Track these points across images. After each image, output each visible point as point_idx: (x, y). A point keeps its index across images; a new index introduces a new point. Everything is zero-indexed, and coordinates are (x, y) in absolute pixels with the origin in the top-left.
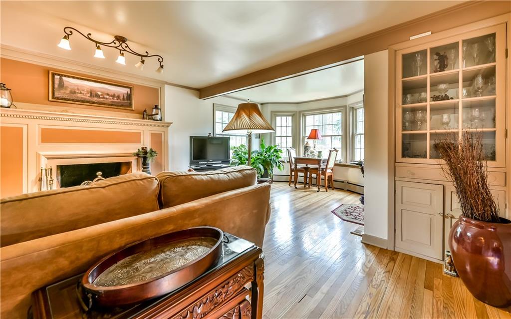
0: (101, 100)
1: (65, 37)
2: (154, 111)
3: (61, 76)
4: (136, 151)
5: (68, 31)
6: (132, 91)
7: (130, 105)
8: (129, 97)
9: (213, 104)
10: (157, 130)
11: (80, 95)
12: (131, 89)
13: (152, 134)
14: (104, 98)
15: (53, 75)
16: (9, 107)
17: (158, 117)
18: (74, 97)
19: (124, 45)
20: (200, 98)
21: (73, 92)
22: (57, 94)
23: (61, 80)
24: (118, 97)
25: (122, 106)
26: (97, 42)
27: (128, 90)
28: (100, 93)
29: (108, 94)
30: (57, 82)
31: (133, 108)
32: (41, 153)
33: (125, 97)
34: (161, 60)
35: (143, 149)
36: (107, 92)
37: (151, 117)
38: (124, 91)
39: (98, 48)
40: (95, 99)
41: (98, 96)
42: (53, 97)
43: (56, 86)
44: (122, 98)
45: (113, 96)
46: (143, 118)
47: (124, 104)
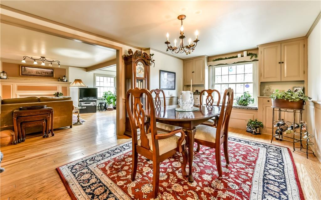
0: (40, 74)
1: (24, 60)
2: (64, 78)
3: (25, 67)
4: (55, 94)
5: (25, 57)
6: (54, 70)
7: (53, 76)
8: (52, 73)
9: (94, 74)
10: (65, 85)
11: (32, 73)
12: (53, 70)
13: (62, 87)
14: (42, 74)
15: (22, 67)
16: (6, 79)
17: (65, 80)
18: (29, 74)
19: (44, 59)
20: (87, 71)
21: (29, 72)
22: (23, 73)
23: (25, 68)
24: (48, 73)
25: (49, 76)
26: (34, 59)
27: (52, 70)
28: (40, 72)
29: (43, 72)
30: (23, 69)
31: (54, 77)
32: (18, 94)
33: (51, 73)
34: (59, 62)
35: (57, 92)
36: (43, 71)
37: (62, 80)
38: (50, 71)
39: (35, 61)
40: (38, 74)
41: (39, 73)
42: (22, 75)
43: (23, 70)
44: (49, 73)
45: (46, 73)
46: (59, 81)
47: (50, 76)
